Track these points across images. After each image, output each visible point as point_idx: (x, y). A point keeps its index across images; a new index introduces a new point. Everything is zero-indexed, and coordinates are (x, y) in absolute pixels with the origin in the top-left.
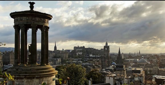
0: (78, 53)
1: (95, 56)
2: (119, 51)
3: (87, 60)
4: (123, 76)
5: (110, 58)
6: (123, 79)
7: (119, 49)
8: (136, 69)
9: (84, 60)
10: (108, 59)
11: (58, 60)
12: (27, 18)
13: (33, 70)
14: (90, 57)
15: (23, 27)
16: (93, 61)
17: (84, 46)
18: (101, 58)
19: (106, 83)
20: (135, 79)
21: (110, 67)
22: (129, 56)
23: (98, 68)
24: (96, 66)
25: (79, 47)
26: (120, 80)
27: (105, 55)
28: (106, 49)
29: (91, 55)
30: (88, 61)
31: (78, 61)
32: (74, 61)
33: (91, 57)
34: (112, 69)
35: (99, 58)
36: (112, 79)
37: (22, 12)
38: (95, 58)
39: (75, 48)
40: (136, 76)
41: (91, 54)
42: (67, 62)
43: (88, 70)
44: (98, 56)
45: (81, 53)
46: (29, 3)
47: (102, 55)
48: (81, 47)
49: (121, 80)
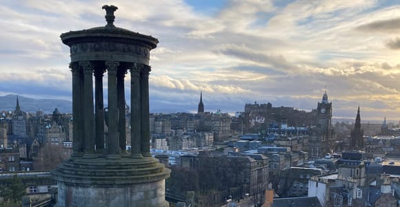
0: (253, 120)
1: (294, 128)
2: (358, 116)
3: (273, 139)
4: (352, 181)
5: (333, 132)
6: (352, 189)
7: (359, 112)
8: (393, 163)
9: (267, 139)
10: (327, 135)
11: (207, 137)
12: (97, 46)
13: (111, 167)
14: (280, 132)
15: (89, 66)
16: (289, 140)
17: (269, 104)
18: (309, 132)
19: (309, 196)
20: (382, 189)
21: (327, 157)
22: (382, 129)
23: (300, 158)
24: (294, 152)
25: (258, 105)
26: (343, 191)
27: (319, 125)
28: (323, 111)
29: (284, 127)
30: (275, 140)
31: (252, 140)
32: (242, 139)
33: (284, 131)
34: (331, 163)
35: (303, 132)
36: (322, 187)
37: (84, 31)
38: (294, 132)
39: (248, 106)
40: (385, 183)
41: (284, 123)
42: (225, 142)
43: (273, 161)
44: (302, 128)
45: (262, 120)
46: (103, 8)
47: (312, 127)
48: (262, 106)
49: (346, 191)
